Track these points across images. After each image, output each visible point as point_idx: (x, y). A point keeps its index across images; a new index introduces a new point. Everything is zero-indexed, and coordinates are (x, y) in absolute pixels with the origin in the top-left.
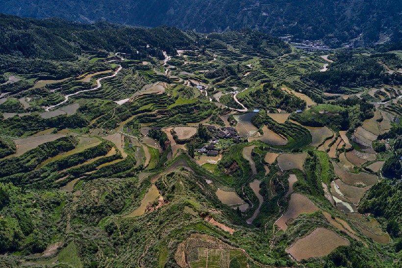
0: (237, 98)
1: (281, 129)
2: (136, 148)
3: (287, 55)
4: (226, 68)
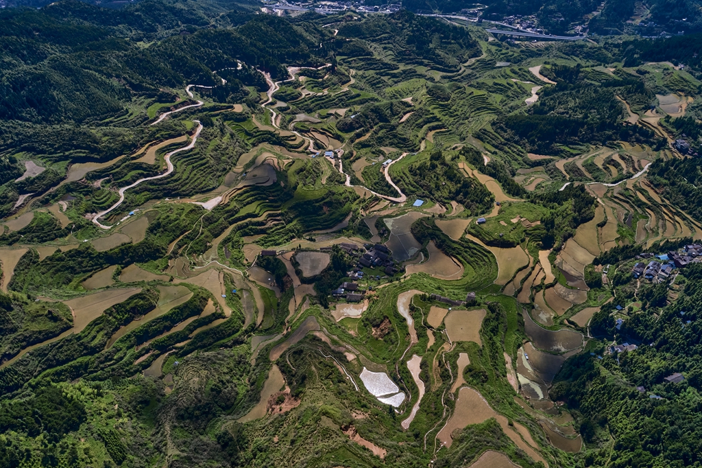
0: (390, 175)
1: (454, 249)
2: (242, 293)
3: (473, 60)
4: (372, 110)
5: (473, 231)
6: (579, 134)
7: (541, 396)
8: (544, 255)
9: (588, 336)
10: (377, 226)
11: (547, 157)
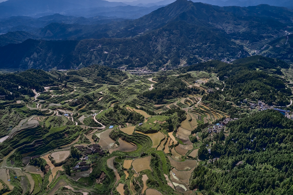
0: (96, 119)
1: (131, 139)
2: (21, 178)
3: (126, 80)
4: (85, 97)
5: (137, 129)
6: (172, 95)
7: (186, 190)
8: (171, 134)
9: (198, 160)
10: (93, 138)
11: (162, 105)
